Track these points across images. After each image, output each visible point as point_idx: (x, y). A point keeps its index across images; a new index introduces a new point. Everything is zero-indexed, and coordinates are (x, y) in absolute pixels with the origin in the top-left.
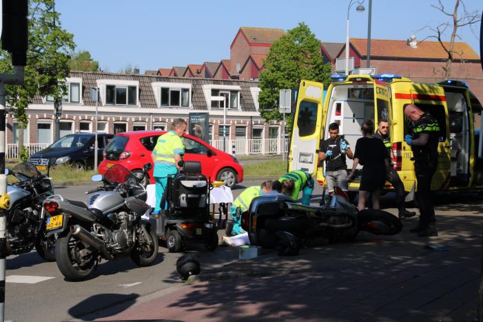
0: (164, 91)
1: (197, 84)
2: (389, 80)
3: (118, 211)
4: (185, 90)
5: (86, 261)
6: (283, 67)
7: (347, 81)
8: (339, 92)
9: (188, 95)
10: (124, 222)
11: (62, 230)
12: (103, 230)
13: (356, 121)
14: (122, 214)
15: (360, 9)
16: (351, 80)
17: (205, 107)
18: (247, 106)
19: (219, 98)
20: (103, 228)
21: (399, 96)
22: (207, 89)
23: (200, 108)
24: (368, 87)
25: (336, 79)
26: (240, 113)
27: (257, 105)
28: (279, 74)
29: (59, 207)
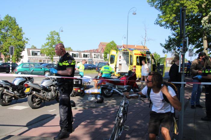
0: (84, 55)
1: (91, 53)
2: (133, 50)
3: (50, 86)
4: (88, 54)
5: (38, 102)
6: (109, 49)
7: (122, 50)
8: (120, 53)
9: (89, 55)
10: (52, 90)
11: (29, 93)
12: (45, 93)
13: (125, 60)
14: (52, 87)
15: (125, 38)
16: (123, 50)
17: (93, 58)
18: (101, 58)
19: (96, 56)
20: (45, 91)
21: (135, 54)
22: (93, 54)
23: (92, 58)
24: (128, 52)
25: (120, 50)
26: (100, 59)
27: (103, 58)
28: (108, 51)
29: (29, 85)
